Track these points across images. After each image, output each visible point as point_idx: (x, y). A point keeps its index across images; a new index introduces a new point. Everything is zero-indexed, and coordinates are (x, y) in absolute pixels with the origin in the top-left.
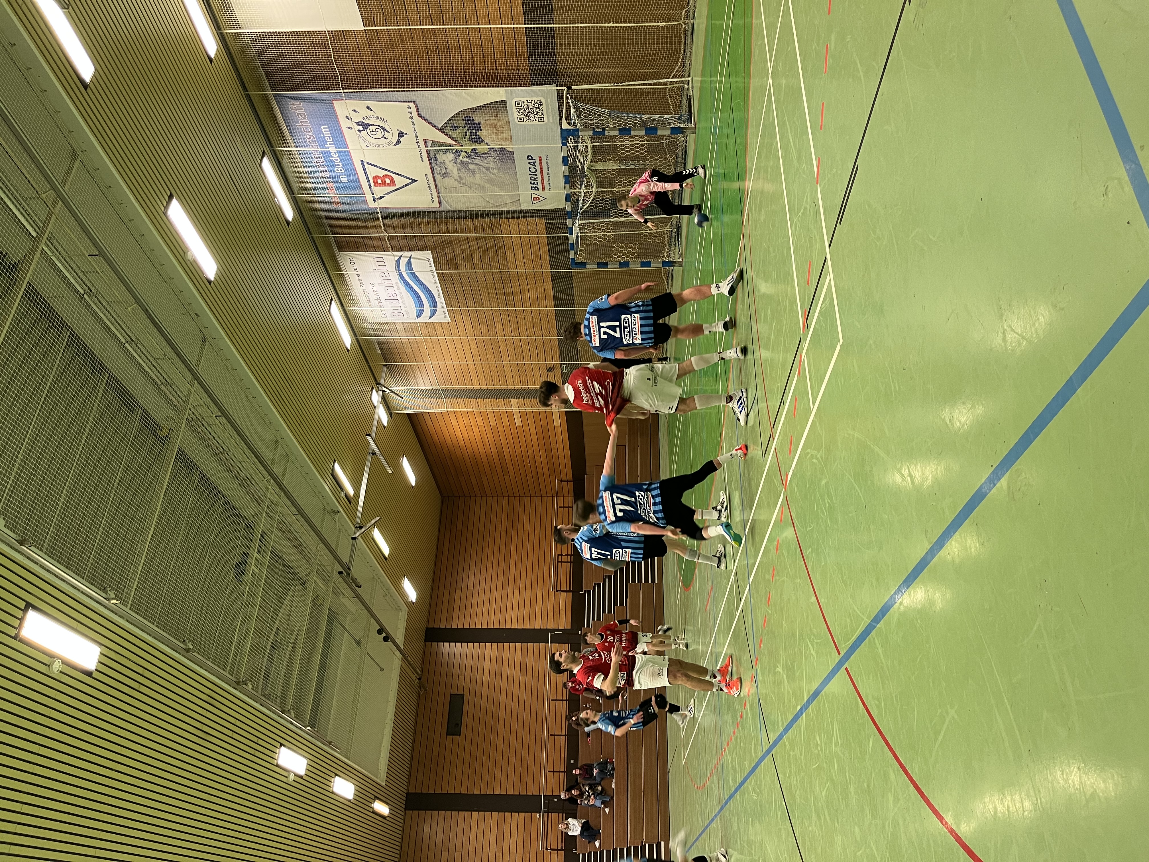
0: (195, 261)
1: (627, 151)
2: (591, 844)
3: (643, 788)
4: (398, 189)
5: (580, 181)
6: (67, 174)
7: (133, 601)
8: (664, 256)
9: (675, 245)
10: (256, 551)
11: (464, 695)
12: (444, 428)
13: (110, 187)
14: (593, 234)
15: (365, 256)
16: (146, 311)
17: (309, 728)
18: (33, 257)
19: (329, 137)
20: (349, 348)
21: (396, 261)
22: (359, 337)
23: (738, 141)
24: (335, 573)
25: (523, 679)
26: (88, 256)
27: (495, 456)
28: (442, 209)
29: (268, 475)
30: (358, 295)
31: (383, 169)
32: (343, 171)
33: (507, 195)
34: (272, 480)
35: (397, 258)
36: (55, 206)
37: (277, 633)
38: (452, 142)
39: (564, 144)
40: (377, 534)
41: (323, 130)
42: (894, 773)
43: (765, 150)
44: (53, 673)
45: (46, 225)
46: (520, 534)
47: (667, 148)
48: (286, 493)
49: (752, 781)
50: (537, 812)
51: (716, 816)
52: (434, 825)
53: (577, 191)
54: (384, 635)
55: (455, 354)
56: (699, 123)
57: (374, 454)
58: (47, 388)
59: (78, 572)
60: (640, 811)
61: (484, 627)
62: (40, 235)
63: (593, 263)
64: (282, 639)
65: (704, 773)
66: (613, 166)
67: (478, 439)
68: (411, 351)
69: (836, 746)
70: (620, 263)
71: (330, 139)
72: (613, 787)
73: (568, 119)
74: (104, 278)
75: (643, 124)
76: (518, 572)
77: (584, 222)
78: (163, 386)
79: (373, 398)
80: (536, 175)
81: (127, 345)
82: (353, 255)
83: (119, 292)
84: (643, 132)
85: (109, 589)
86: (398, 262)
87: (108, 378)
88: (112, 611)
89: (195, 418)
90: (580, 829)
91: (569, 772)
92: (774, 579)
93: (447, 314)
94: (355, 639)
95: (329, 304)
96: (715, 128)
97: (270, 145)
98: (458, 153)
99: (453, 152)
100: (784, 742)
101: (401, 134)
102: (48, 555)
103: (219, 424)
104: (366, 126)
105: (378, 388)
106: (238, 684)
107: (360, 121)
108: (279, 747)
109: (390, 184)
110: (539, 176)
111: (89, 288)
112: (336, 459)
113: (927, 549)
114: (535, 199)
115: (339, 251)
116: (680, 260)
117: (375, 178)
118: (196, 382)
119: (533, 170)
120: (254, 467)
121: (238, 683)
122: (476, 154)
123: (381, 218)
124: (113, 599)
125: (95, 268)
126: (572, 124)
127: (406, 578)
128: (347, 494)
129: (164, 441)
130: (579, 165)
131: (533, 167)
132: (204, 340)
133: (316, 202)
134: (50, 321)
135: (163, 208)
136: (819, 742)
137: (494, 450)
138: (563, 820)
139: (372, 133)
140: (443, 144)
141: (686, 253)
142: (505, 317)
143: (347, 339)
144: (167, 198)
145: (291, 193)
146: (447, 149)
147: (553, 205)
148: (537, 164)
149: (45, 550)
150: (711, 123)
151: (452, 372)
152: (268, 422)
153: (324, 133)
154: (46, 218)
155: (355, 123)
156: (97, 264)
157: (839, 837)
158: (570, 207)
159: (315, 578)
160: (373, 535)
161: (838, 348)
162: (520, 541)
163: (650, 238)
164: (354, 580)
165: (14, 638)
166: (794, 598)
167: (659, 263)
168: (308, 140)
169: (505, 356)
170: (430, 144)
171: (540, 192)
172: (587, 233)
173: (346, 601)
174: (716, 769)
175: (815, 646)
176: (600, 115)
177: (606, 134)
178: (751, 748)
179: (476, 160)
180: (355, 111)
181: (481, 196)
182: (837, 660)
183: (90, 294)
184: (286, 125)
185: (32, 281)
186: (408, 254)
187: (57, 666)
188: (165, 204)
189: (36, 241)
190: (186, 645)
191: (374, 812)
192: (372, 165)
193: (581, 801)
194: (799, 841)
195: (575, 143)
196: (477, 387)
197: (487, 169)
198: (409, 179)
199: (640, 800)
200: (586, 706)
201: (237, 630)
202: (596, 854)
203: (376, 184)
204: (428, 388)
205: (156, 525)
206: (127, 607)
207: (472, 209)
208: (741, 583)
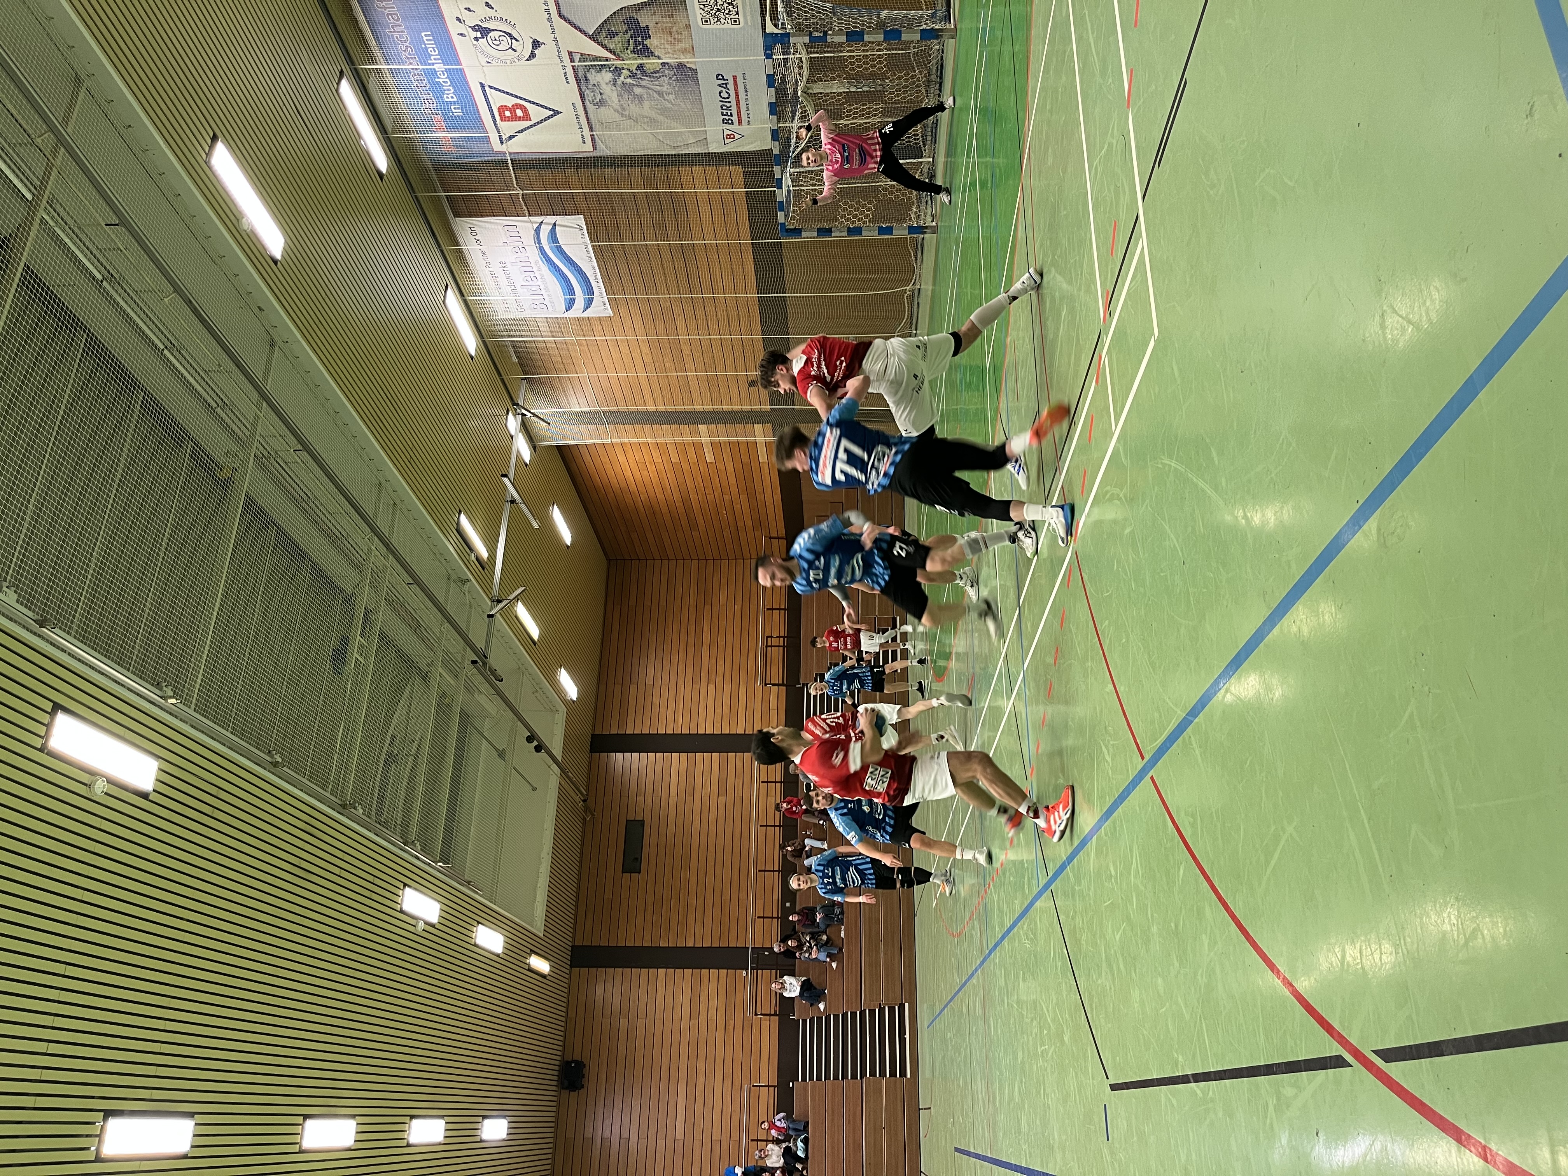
0: (253, 232)
1: (859, 66)
2: (813, 1007)
3: (882, 937)
4: (535, 125)
5: (792, 111)
6: (69, 110)
7: (197, 700)
8: (910, 219)
9: (927, 202)
10: (359, 633)
11: (643, 821)
12: (608, 466)
13: (130, 126)
14: (811, 188)
15: (491, 223)
16: (189, 303)
17: (441, 864)
18: (30, 229)
19: (433, 48)
20: (473, 355)
21: (535, 230)
22: (486, 339)
23: (1017, 48)
24: (467, 662)
25: (722, 799)
26: (104, 226)
27: (679, 504)
28: (597, 154)
29: (370, 531)
30: (483, 279)
31: (512, 95)
32: (455, 99)
33: (689, 132)
34: (375, 537)
35: (535, 226)
36: (55, 155)
37: (392, 744)
38: (609, 55)
39: (769, 56)
40: (522, 611)
41: (425, 38)
42: (1211, 909)
43: (1054, 60)
44: (96, 795)
45: (44, 181)
46: (715, 609)
47: (915, 60)
48: (396, 555)
49: (1024, 924)
50: (743, 969)
51: (976, 970)
52: (609, 986)
53: (788, 125)
54: (535, 743)
55: (620, 360)
56: (962, 22)
57: (513, 501)
58: (61, 413)
59: (121, 662)
60: (877, 965)
61: (670, 732)
62: (37, 197)
63: (811, 230)
64: (400, 749)
65: (962, 916)
66: (838, 87)
67: (655, 480)
68: (560, 358)
69: (1135, 877)
70: (849, 228)
71: (435, 51)
72: (842, 935)
73: (774, 18)
74: (130, 257)
75: (881, 25)
76: (713, 661)
77: (798, 170)
78: (219, 408)
79: (509, 425)
80: (730, 102)
81: (166, 352)
82: (474, 222)
83: (151, 278)
84: (881, 37)
85: (164, 684)
86: (537, 231)
87: (144, 398)
88: (171, 714)
89: (266, 453)
90: (799, 988)
91: (784, 918)
92: (1057, 662)
93: (608, 305)
94: (497, 750)
95: (443, 293)
96: (984, 29)
97: (351, 61)
98: (617, 71)
99: (611, 69)
100: (1068, 874)
101: (536, 44)
102: (79, 640)
103: (299, 461)
104: (485, 32)
105: (516, 410)
106: (343, 808)
107: (477, 25)
108: (402, 888)
109: (523, 117)
110: (734, 103)
111: (109, 272)
112: (462, 509)
113: (1264, 616)
114: (729, 136)
115: (455, 217)
116: (934, 224)
117: (502, 109)
118: (264, 404)
119: (724, 95)
120: (350, 520)
121: (344, 806)
122: (644, 73)
123: (511, 168)
124: (171, 697)
125: (115, 243)
126: (780, 26)
127: (562, 669)
128: (479, 556)
129: (226, 484)
130: (790, 86)
131: (724, 90)
132: (272, 344)
133: (419, 146)
134: (59, 319)
135: (204, 156)
136: (1113, 873)
137: (677, 496)
138: (776, 979)
139: (494, 42)
140: (596, 58)
141: (941, 214)
142: (689, 309)
143: (470, 342)
144: (209, 141)
145: (383, 131)
146: (602, 65)
147: (753, 145)
148: (731, 86)
149: (73, 633)
150: (978, 21)
151: (616, 387)
152: (366, 459)
153: (426, 42)
154: (45, 173)
155: (470, 27)
156: (119, 237)
157: (1137, 992)
158: (778, 148)
159: (440, 669)
160: (516, 611)
161: (1152, 344)
162: (715, 621)
163: (891, 193)
164: (493, 672)
165: (41, 750)
166: (1084, 687)
167: (904, 229)
168: (404, 53)
169: (690, 365)
170: (577, 57)
171: (735, 127)
172: (802, 186)
173: (482, 700)
174: (977, 911)
175: (1111, 750)
176: (820, 13)
177: (828, 41)
178: (1024, 882)
179: (644, 82)
180: (469, 9)
181: (652, 134)
182: (1140, 767)
183: (111, 281)
184: (372, 32)
185: (30, 262)
186: (551, 219)
187: (100, 786)
188: (207, 149)
189: (32, 206)
190: (272, 757)
191: (531, 970)
192: (495, 89)
193: (801, 954)
194: (1085, 997)
195: (784, 54)
196: (652, 408)
197: (659, 93)
198: (550, 109)
199: (878, 951)
200: (806, 833)
201: (339, 738)
202: (820, 1019)
203: (503, 118)
204: (584, 410)
205: (222, 600)
206: (189, 707)
207: (639, 153)
208: (1013, 670)
